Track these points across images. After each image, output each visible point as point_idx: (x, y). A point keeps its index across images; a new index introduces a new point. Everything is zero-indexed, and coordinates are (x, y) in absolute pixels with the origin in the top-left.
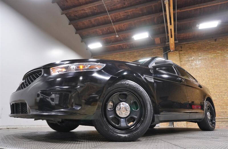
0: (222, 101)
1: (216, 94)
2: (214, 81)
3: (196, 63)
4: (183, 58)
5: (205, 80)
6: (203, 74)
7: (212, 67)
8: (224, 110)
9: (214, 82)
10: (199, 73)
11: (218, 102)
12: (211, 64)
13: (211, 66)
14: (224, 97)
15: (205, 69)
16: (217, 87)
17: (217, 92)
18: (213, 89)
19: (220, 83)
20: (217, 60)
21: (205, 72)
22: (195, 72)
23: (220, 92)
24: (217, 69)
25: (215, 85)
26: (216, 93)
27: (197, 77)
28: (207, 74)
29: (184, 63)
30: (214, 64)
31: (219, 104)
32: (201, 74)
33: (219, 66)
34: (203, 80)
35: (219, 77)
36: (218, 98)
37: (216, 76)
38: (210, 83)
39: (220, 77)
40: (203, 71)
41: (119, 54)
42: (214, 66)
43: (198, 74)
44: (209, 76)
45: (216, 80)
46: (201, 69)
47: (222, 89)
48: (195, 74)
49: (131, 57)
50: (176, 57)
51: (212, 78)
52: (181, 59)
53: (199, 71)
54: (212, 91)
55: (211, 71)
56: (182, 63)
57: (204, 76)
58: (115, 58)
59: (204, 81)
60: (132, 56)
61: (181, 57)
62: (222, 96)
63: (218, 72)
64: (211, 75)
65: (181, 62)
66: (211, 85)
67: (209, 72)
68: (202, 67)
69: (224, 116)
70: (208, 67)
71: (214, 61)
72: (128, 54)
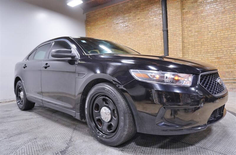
0: (230, 58)
1: (223, 50)
2: (224, 32)
3: (202, 9)
4: (187, 4)
5: (211, 32)
6: (210, 23)
7: (223, 13)
8: (230, 70)
9: (223, 34)
10: (204, 23)
11: (225, 60)
12: (223, 8)
13: (223, 10)
14: (233, 53)
15: (213, 16)
16: (227, 40)
17: (225, 48)
18: (220, 43)
19: (232, 35)
20: (232, 2)
22: (200, 22)
23: (229, 47)
24: (231, 14)
25: (224, 37)
26: (223, 48)
27: (202, 28)
28: (215, 24)
29: (187, 10)
30: (227, 7)
31: (226, 62)
32: (207, 24)
33: (233, 11)
34: (209, 32)
35: (231, 26)
36: (225, 55)
37: (226, 25)
38: (218, 35)
39: (233, 26)
40: (211, 20)
41: (112, 6)
42: (226, 11)
43: (204, 25)
44: (218, 26)
45: (227, 31)
46: (209, 17)
47: (232, 43)
48: (199, 25)
49: (124, 9)
50: (177, 4)
51: (222, 28)
52: (184, 5)
53: (206, 20)
54: (219, 46)
55: (222, 18)
56: (184, 11)
57: (210, 26)
58: (108, 13)
59: (210, 34)
60: (126, 7)
61: (183, 2)
63: (231, 20)
64: (221, 23)
65: (183, 9)
66: (218, 39)
67: (219, 19)
68: (210, 13)
69: (229, 76)
70: (217, 13)
71: (227, 3)
72: (122, 5)
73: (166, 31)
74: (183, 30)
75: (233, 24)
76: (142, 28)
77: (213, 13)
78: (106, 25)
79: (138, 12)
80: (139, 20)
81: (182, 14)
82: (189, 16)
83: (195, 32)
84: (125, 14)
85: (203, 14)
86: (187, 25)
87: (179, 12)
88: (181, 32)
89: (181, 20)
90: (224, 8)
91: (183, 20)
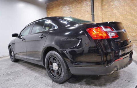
3: (113, 3)
7: (123, 6)
9: (123, 17)
15: (118, 8)
21: (118, 10)
22: (111, 11)
24: (127, 7)
29: (104, 4)
30: (126, 3)
32: (115, 12)
33: (128, 5)
37: (125, 12)
39: (128, 13)
45: (125, 16)
49: (70, 2)
52: (103, 1)
55: (123, 9)
58: (60, 4)
59: (117, 17)
62: (127, 26)
63: (127, 10)
64: (122, 12)
65: (103, 3)
67: (121, 9)
73: (93, 15)
74: (102, 15)
75: (128, 12)
76: (80, 13)
77: (118, 6)
78: (58, 10)
79: (78, 4)
80: (78, 8)
81: (102, 6)
82: (106, 7)
83: (109, 16)
84: (70, 5)
85: (113, 6)
86: (104, 12)
87: (100, 5)
88: (101, 16)
89: (101, 9)
90: (124, 4)
91: (102, 9)
